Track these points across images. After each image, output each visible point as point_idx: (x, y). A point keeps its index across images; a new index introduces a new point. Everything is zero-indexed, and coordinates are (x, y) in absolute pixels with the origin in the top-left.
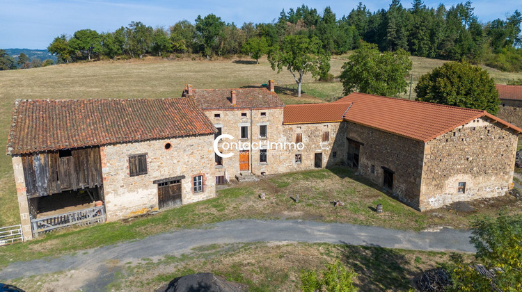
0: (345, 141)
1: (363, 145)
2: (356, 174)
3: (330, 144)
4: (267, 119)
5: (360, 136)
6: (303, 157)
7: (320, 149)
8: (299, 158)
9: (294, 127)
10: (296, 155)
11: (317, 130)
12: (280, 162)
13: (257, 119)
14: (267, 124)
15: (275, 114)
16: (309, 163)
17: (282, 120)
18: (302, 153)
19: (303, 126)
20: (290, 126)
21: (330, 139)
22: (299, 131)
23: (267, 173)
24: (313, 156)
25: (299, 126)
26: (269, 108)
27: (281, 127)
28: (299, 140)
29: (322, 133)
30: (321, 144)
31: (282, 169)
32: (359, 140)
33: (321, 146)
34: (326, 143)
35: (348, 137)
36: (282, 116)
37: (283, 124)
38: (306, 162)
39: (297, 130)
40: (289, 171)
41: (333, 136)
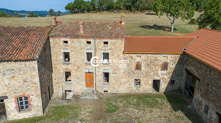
0: (184, 72)
1: (199, 80)
2: (189, 107)
3: (168, 73)
4: (109, 47)
5: (197, 71)
6: (142, 82)
7: (159, 76)
8: (138, 82)
9: (134, 56)
10: (136, 80)
11: (156, 59)
12: (121, 84)
13: (100, 47)
14: (110, 52)
15: (117, 44)
16: (147, 87)
17: (123, 49)
18: (141, 79)
19: (143, 56)
20: (131, 55)
21: (169, 69)
22: (138, 59)
23: (109, 92)
24: (151, 82)
25: (139, 55)
26: (111, 38)
27: (122, 55)
28: (138, 67)
29: (161, 63)
30: (160, 72)
31: (123, 90)
32: (196, 74)
33: (160, 74)
34: (165, 72)
35: (187, 68)
36: (123, 45)
37: (123, 53)
38: (144, 86)
39: (137, 58)
40: (128, 92)
41: (172, 66)
